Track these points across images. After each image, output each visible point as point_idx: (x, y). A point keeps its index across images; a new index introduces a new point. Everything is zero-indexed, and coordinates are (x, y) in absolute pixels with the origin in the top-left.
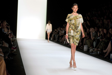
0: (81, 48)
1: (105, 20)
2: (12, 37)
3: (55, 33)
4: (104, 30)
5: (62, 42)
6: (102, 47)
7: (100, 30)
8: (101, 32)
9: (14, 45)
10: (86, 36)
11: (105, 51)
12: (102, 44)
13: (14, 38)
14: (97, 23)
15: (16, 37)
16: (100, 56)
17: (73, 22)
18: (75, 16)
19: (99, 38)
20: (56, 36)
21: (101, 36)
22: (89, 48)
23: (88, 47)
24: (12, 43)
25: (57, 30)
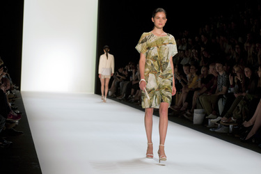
0: (185, 116)
1: (246, 45)
2: (9, 87)
3: (119, 78)
4: (246, 70)
5: (136, 101)
6: (241, 113)
7: (236, 69)
8: (238, 74)
9: (14, 109)
10: (199, 86)
11: (247, 124)
12: (239, 105)
13: (15, 91)
14: (226, 51)
15: (19, 89)
16: (236, 136)
17: (154, 52)
18: (159, 37)
19: (232, 89)
20: (123, 84)
21: (236, 86)
22: (206, 115)
23: (203, 113)
24: (10, 104)
25: (125, 70)
